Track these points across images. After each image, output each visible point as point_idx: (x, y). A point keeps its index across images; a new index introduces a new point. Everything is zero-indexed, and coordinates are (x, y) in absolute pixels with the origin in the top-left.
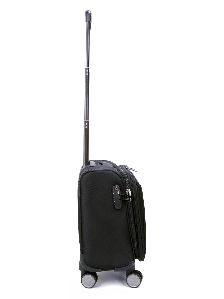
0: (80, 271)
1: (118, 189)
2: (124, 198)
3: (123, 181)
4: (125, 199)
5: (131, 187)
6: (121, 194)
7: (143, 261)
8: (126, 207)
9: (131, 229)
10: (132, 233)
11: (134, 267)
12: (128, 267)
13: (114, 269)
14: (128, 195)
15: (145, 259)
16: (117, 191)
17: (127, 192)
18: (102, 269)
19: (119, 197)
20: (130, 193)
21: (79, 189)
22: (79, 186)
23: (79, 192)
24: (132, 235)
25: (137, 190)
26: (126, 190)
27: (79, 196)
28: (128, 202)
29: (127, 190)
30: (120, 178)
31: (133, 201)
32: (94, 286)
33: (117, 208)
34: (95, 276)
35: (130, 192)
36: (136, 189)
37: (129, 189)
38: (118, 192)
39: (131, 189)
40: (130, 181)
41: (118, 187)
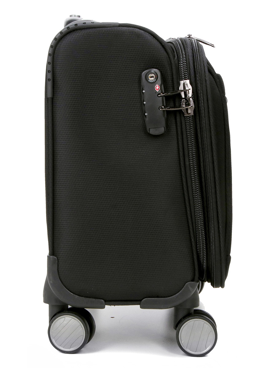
0: (47, 306)
1: (157, 78)
2: (172, 104)
3: (171, 56)
4: (174, 108)
5: (193, 75)
6: (167, 106)
7: (222, 285)
8: (177, 129)
9: (190, 192)
10: (191, 202)
11: (195, 300)
12: (178, 298)
13: (139, 302)
14: (183, 96)
15: (227, 282)
16: (154, 83)
17: (181, 88)
18: (105, 301)
19: (159, 101)
20: (191, 91)
21: (50, 76)
22: (50, 69)
23: (50, 83)
24: (192, 208)
25: (208, 86)
26: (179, 84)
27: (50, 96)
28: (182, 118)
29: (182, 82)
30: (162, 49)
31: (197, 115)
32: (83, 349)
33: (152, 132)
34: (86, 322)
35: (189, 87)
36: (206, 81)
37: (188, 82)
38: (157, 87)
39: (193, 80)
40: (191, 58)
41: (156, 74)
